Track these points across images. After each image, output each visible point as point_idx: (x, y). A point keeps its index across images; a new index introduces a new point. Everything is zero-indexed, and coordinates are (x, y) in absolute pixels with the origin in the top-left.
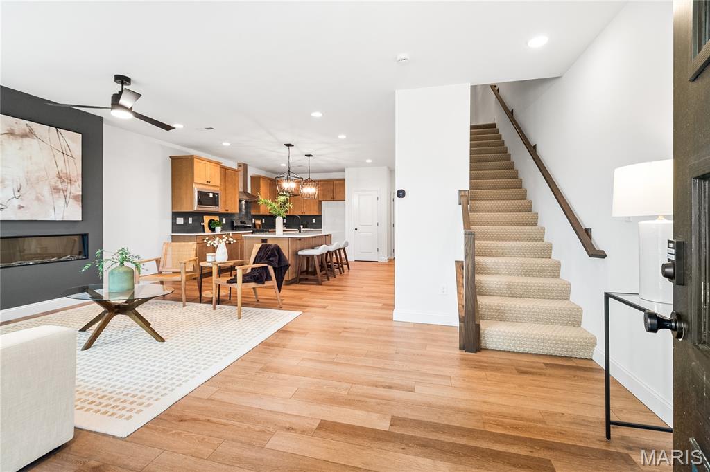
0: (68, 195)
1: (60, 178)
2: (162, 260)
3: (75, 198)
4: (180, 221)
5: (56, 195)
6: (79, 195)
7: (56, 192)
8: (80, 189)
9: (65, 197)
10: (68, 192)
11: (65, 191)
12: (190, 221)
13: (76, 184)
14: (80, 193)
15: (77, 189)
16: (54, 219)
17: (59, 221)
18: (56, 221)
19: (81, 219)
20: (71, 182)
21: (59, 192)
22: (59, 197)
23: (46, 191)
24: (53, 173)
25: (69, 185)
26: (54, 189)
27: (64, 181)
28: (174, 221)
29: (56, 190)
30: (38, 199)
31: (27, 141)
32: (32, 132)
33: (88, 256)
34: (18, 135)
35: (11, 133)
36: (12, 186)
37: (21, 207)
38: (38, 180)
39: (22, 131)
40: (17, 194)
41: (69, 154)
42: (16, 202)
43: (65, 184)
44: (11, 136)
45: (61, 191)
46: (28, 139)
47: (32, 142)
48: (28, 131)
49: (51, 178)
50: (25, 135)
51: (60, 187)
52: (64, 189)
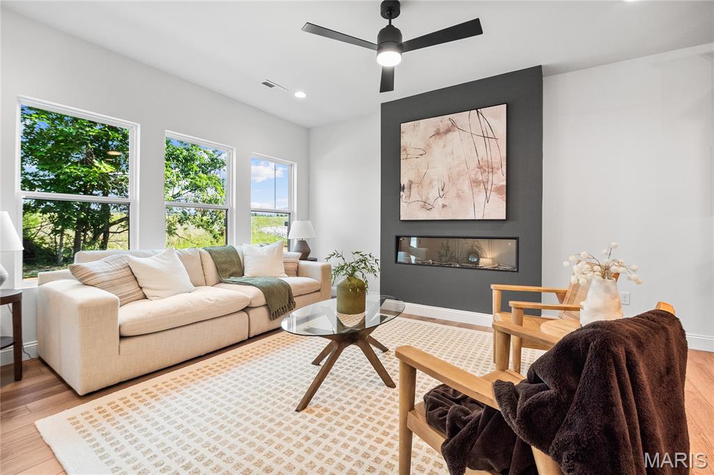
0: (489, 188)
1: (480, 167)
3: (498, 190)
5: (476, 190)
6: (503, 186)
7: (476, 187)
8: (505, 178)
9: (486, 190)
10: (490, 184)
11: (485, 183)
13: (500, 172)
14: (505, 183)
15: (500, 179)
16: (474, 218)
17: (479, 220)
18: (475, 220)
19: (505, 218)
20: (492, 170)
21: (480, 185)
22: (480, 191)
23: (466, 186)
24: (473, 164)
25: (490, 175)
26: (474, 182)
27: (485, 171)
29: (475, 183)
30: (458, 196)
31: (449, 136)
32: (454, 125)
33: (518, 270)
34: (443, 133)
35: (438, 133)
36: (437, 185)
37: (444, 206)
38: (459, 174)
39: (446, 128)
40: (442, 193)
41: (490, 135)
42: (441, 202)
43: (486, 174)
44: (438, 137)
45: (482, 184)
46: (451, 133)
47: (455, 135)
48: (451, 124)
49: (470, 169)
50: (448, 131)
51: (480, 178)
52: (485, 180)
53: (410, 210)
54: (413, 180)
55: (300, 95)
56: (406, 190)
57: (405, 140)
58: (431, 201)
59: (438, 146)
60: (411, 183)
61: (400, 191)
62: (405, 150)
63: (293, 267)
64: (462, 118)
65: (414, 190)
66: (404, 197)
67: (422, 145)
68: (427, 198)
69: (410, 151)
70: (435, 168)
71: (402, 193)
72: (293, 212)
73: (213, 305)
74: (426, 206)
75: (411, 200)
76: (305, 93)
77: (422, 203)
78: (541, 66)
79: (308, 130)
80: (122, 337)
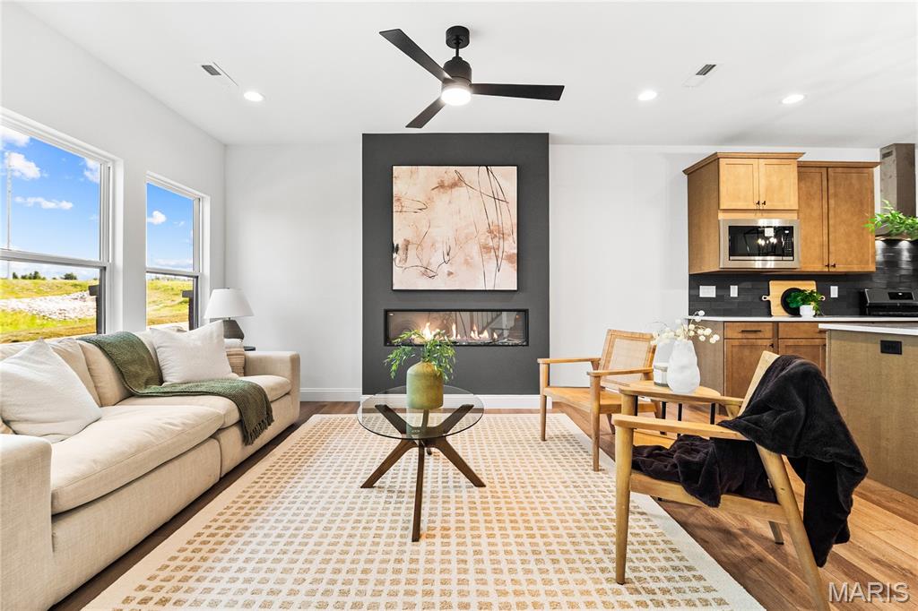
0: (500, 255)
1: (491, 232)
2: (602, 362)
3: (509, 258)
4: (708, 292)
5: (486, 256)
6: (514, 254)
7: (487, 253)
8: (516, 246)
9: (497, 257)
10: (501, 251)
11: (496, 249)
12: (734, 291)
13: (511, 239)
14: (516, 251)
15: (511, 246)
16: (484, 289)
17: (489, 291)
18: (486, 291)
19: (516, 289)
20: (503, 236)
21: (490, 252)
22: (490, 258)
23: (474, 250)
24: (483, 227)
25: (502, 240)
26: (484, 248)
27: (495, 236)
28: (693, 292)
29: (486, 249)
30: (467, 262)
31: (456, 191)
32: (461, 179)
33: (528, 343)
34: (448, 186)
35: (441, 186)
36: (442, 249)
37: (450, 274)
38: (467, 238)
39: (451, 181)
40: (447, 258)
41: (501, 197)
42: (446, 268)
43: (497, 239)
44: (442, 190)
45: (492, 251)
46: (457, 188)
47: (461, 191)
48: (457, 178)
49: (480, 233)
50: (454, 185)
51: (491, 244)
52: (496, 247)
53: (405, 276)
54: (410, 239)
55: (253, 96)
56: (400, 252)
57: (399, 187)
58: (433, 267)
59: (442, 200)
60: (407, 243)
61: (393, 252)
62: (399, 200)
63: (239, 361)
64: (469, 173)
65: (412, 252)
66: (397, 261)
67: (422, 198)
68: (429, 263)
69: (406, 203)
70: (439, 227)
71: (395, 255)
72: (202, 274)
73: (183, 432)
74: (427, 272)
75: (407, 265)
76: (261, 94)
77: (423, 269)
78: (548, 134)
79: (226, 146)
80: (56, 517)
